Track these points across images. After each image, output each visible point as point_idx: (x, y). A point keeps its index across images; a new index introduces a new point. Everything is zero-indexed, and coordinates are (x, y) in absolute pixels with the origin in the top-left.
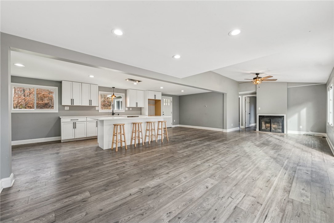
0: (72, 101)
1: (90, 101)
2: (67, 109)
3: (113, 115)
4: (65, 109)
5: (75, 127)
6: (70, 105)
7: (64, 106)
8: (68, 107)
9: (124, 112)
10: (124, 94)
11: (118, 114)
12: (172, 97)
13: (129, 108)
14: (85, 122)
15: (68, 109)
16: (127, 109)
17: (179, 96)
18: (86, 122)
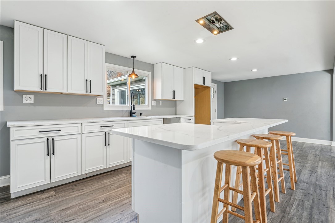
0: (43, 78)
1: (88, 83)
2: (28, 102)
3: (131, 116)
4: (24, 102)
5: (50, 150)
6: (38, 89)
7: (22, 93)
8: (32, 96)
9: (150, 108)
10: (150, 73)
11: (141, 114)
12: (216, 84)
13: (157, 101)
14: (79, 137)
15: (32, 102)
16: (154, 103)
17: (225, 83)
18: (80, 135)
